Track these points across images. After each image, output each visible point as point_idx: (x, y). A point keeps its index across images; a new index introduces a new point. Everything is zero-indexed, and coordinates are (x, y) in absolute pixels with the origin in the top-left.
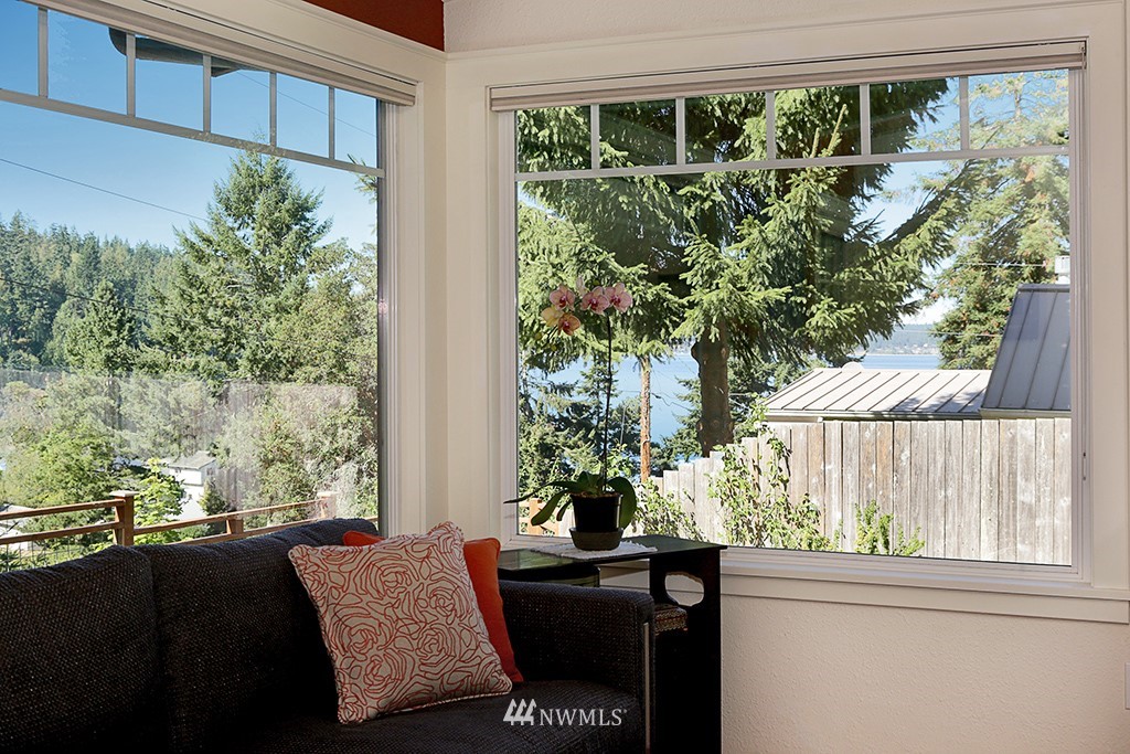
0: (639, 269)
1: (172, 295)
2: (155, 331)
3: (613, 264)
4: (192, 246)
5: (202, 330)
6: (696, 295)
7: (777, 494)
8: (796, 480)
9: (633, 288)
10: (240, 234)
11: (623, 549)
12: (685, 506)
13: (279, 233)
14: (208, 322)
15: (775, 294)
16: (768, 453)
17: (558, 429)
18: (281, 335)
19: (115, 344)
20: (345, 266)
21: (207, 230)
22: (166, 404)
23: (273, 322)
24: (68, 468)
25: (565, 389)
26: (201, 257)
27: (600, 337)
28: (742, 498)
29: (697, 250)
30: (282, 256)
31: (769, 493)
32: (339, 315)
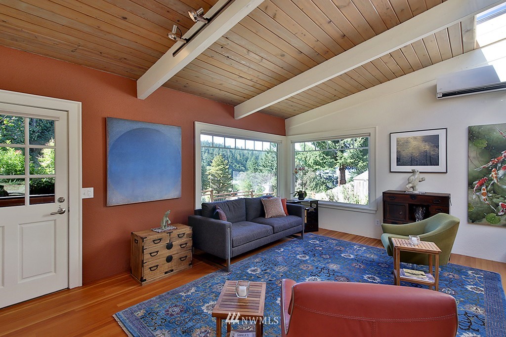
0: (329, 157)
1: (264, 159)
3: (325, 156)
6: (338, 161)
7: (352, 192)
8: (355, 190)
9: (329, 159)
11: (305, 200)
12: (336, 194)
15: (352, 161)
16: (350, 186)
27: (322, 167)
28: (346, 193)
29: (339, 154)
31: (350, 193)
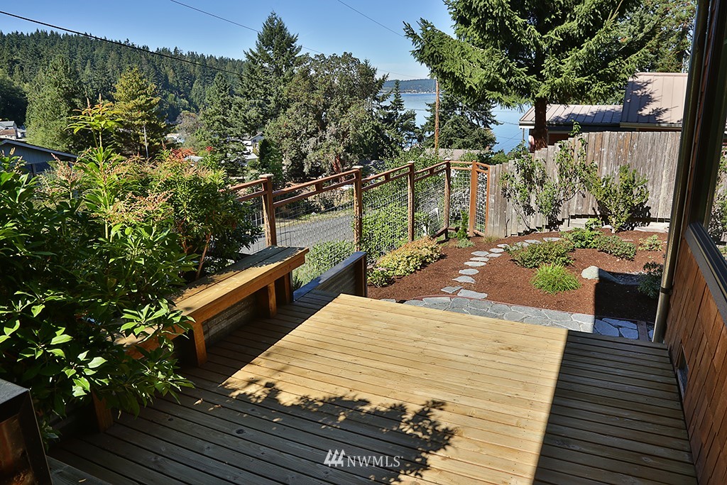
1: (245, 77)
2: (240, 90)
4: (251, 58)
5: (257, 90)
10: (268, 52)
13: (283, 51)
14: (258, 86)
17: (383, 123)
18: (286, 92)
19: (223, 96)
20: (308, 64)
21: (255, 51)
22: (245, 118)
23: (282, 87)
24: (211, 142)
25: (386, 108)
26: (254, 62)
30: (284, 60)
32: (307, 82)
